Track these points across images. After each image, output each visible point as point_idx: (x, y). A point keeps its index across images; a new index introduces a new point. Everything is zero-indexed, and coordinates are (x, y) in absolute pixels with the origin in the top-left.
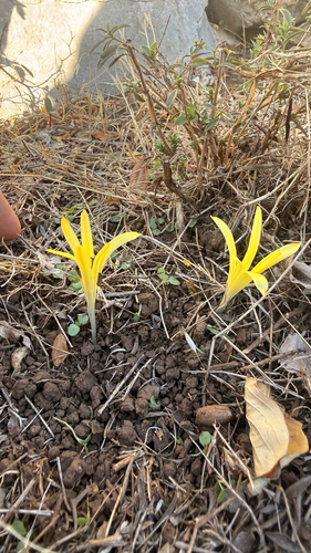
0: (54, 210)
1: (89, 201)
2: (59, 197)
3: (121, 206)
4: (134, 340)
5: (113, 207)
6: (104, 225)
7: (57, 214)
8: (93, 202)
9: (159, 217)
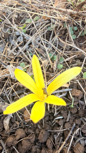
0: (15, 27)
1: (33, 18)
2: (17, 16)
3: (52, 20)
4: (68, 112)
5: (47, 22)
6: (44, 35)
7: (17, 29)
8: (36, 18)
9: (74, 26)
